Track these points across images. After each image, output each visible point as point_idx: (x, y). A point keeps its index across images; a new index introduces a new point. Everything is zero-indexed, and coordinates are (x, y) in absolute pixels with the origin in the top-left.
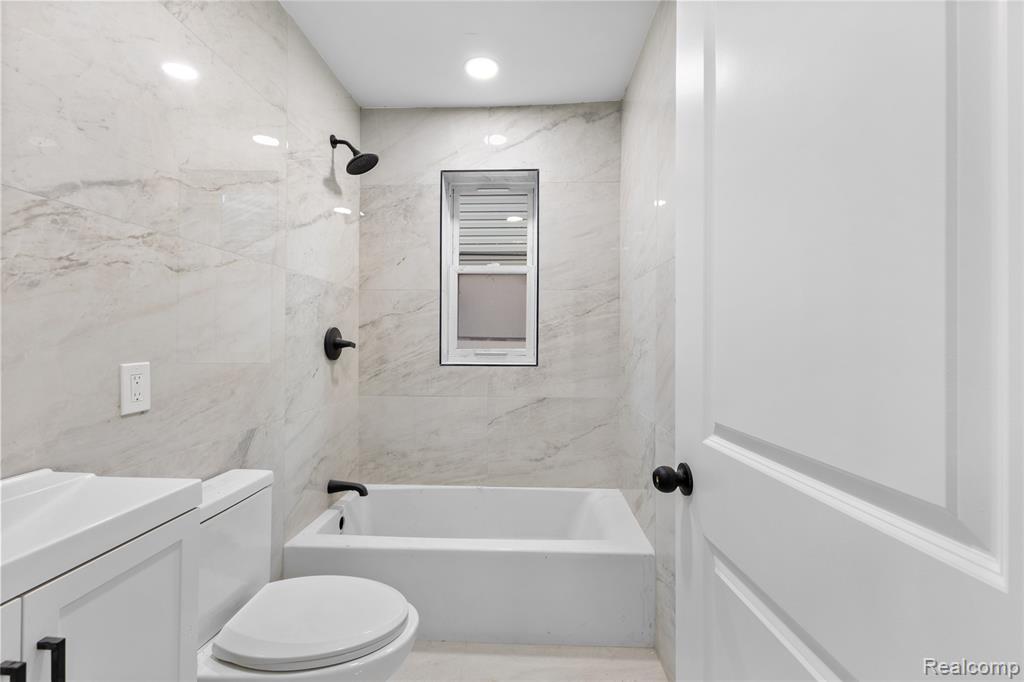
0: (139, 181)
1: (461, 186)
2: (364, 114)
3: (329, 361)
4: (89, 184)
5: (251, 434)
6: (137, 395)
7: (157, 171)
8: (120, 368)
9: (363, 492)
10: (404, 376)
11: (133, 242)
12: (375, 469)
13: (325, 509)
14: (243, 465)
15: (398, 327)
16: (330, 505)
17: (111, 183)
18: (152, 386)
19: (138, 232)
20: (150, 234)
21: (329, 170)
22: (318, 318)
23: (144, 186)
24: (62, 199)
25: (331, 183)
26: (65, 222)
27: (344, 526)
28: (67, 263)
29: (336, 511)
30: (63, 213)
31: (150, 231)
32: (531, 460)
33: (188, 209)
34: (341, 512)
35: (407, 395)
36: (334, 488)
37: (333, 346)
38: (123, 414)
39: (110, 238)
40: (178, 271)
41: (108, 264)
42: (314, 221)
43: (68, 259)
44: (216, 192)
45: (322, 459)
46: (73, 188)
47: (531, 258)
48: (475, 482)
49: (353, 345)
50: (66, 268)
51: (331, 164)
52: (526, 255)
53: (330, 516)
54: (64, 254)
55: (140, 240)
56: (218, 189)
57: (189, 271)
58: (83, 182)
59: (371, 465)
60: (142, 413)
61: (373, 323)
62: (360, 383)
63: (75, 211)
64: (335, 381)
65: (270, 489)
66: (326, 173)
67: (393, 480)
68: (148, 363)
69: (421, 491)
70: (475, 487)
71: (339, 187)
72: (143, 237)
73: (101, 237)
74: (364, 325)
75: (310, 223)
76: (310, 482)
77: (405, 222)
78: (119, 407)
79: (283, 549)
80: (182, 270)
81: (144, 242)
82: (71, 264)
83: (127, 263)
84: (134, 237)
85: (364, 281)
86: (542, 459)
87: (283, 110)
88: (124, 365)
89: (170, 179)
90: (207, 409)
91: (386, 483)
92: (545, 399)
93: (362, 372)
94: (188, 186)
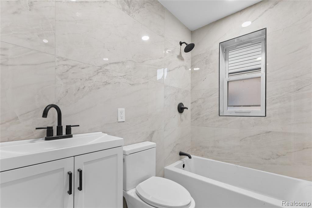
0: (122, 62)
1: (229, 47)
2: (192, 33)
3: (179, 113)
4: (110, 64)
5: (153, 132)
6: (122, 117)
7: (127, 59)
8: (118, 110)
9: (190, 157)
10: (206, 120)
11: (121, 77)
12: (196, 151)
13: (178, 160)
14: (151, 141)
15: (203, 102)
16: (180, 159)
17: (115, 63)
18: (125, 115)
19: (122, 75)
20: (125, 75)
21: (179, 53)
22: (176, 99)
23: (123, 63)
24: (105, 68)
25: (180, 57)
26: (105, 73)
27: (185, 167)
28: (106, 83)
29: (182, 162)
30: (105, 71)
31: (125, 74)
32: (263, 159)
33: (135, 68)
34: (184, 162)
35: (207, 126)
36: (181, 154)
37: (181, 109)
38: (119, 121)
39: (115, 77)
40: (132, 85)
41: (115, 83)
42: (174, 69)
43: (106, 82)
44: (143, 63)
45: (177, 144)
46: (107, 65)
47: (263, 70)
48: (235, 163)
49: (187, 108)
50: (105, 84)
51: (180, 51)
52: (260, 69)
53: (180, 163)
54: (105, 81)
55: (123, 77)
56: (143, 62)
57: (135, 85)
58: (109, 63)
59: (195, 149)
60: (123, 122)
61: (195, 102)
62: (191, 122)
63: (107, 70)
64: (182, 120)
65: (155, 148)
66: (178, 54)
67: (202, 156)
68: (124, 109)
69: (212, 161)
70: (234, 165)
71: (183, 58)
72: (123, 76)
73: (113, 76)
74: (193, 102)
75: (172, 70)
76: (173, 150)
77: (206, 65)
78: (118, 119)
79: (164, 168)
80: (133, 85)
81: (124, 78)
82: (107, 83)
83: (119, 83)
84: (121, 76)
85: (192, 87)
86: (269, 159)
87: (163, 37)
88: (119, 109)
89: (130, 60)
90: (140, 123)
91: (200, 156)
92: (270, 132)
93: (192, 118)
94: (135, 62)
